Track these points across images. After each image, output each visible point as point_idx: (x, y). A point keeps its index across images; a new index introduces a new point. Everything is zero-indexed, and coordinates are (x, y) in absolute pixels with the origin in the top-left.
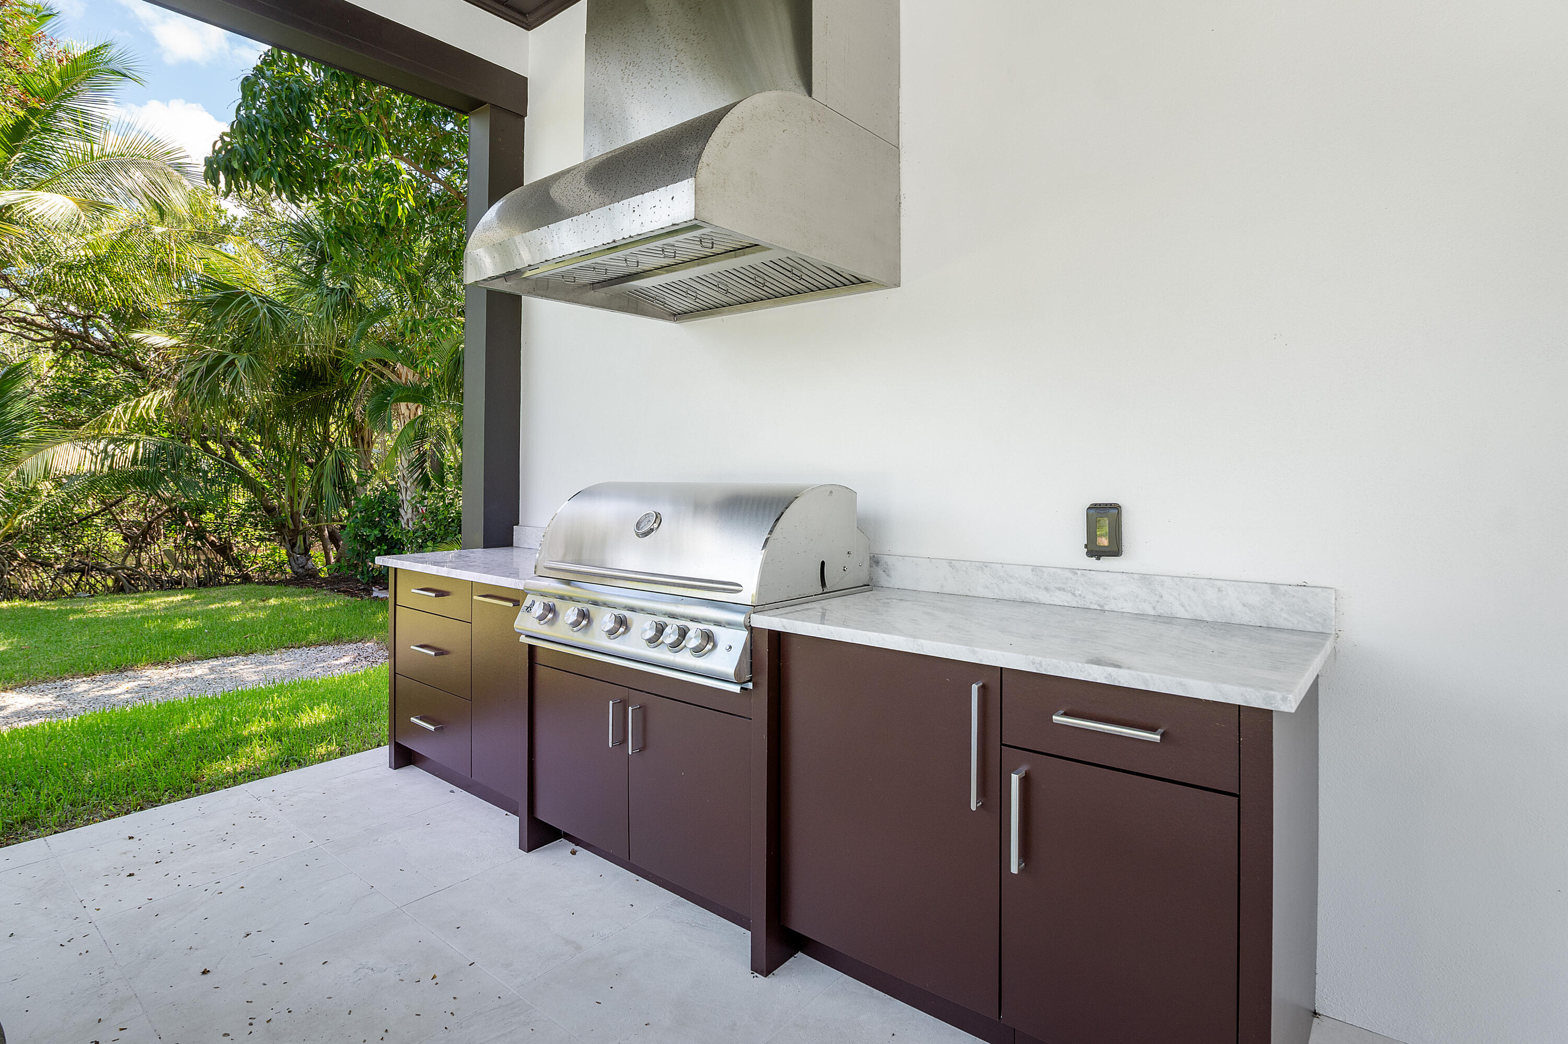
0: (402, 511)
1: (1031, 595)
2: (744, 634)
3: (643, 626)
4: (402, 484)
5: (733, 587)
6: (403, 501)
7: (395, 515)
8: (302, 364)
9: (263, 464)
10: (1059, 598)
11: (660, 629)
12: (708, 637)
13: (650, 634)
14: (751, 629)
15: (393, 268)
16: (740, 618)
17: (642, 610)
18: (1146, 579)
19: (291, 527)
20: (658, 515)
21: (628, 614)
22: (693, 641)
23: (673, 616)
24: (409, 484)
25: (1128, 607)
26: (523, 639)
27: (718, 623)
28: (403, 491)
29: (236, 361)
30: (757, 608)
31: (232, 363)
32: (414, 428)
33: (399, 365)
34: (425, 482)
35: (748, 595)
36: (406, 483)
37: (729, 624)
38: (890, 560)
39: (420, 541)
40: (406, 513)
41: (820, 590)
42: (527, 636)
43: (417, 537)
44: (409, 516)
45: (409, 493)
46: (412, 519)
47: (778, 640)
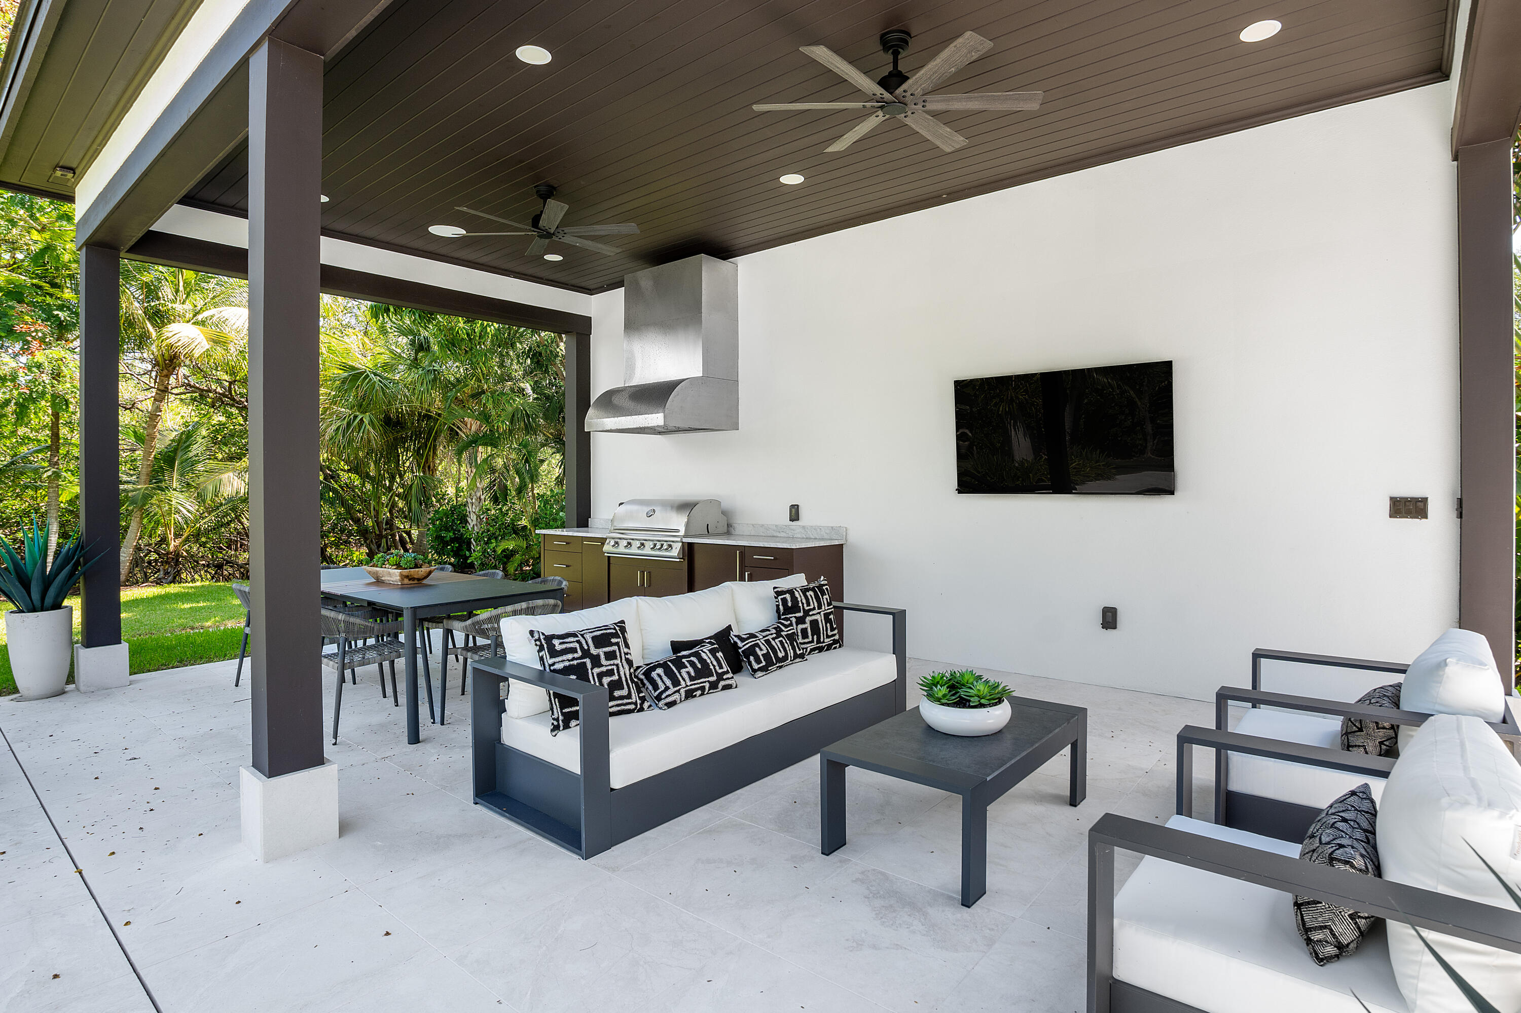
0: (469, 519)
1: (775, 534)
2: (681, 544)
3: (649, 545)
4: (469, 500)
5: (677, 531)
6: (470, 512)
7: (464, 520)
8: (398, 416)
9: (347, 486)
10: (783, 535)
11: (655, 545)
12: (670, 546)
13: (652, 546)
14: (683, 542)
15: (481, 363)
16: (679, 539)
17: (649, 540)
18: (804, 527)
19: (377, 532)
20: (654, 511)
21: (644, 542)
22: (665, 547)
23: (659, 541)
24: (474, 500)
25: (799, 536)
26: (606, 554)
27: (673, 542)
28: (470, 505)
29: (364, 419)
30: (685, 536)
31: (361, 420)
32: (487, 463)
33: (466, 419)
34: (495, 500)
35: (682, 533)
36: (472, 499)
37: (677, 542)
38: (735, 525)
39: (486, 539)
40: (472, 520)
41: (707, 533)
42: (608, 553)
43: (483, 537)
44: (474, 522)
45: (474, 506)
46: (477, 525)
47: (690, 545)
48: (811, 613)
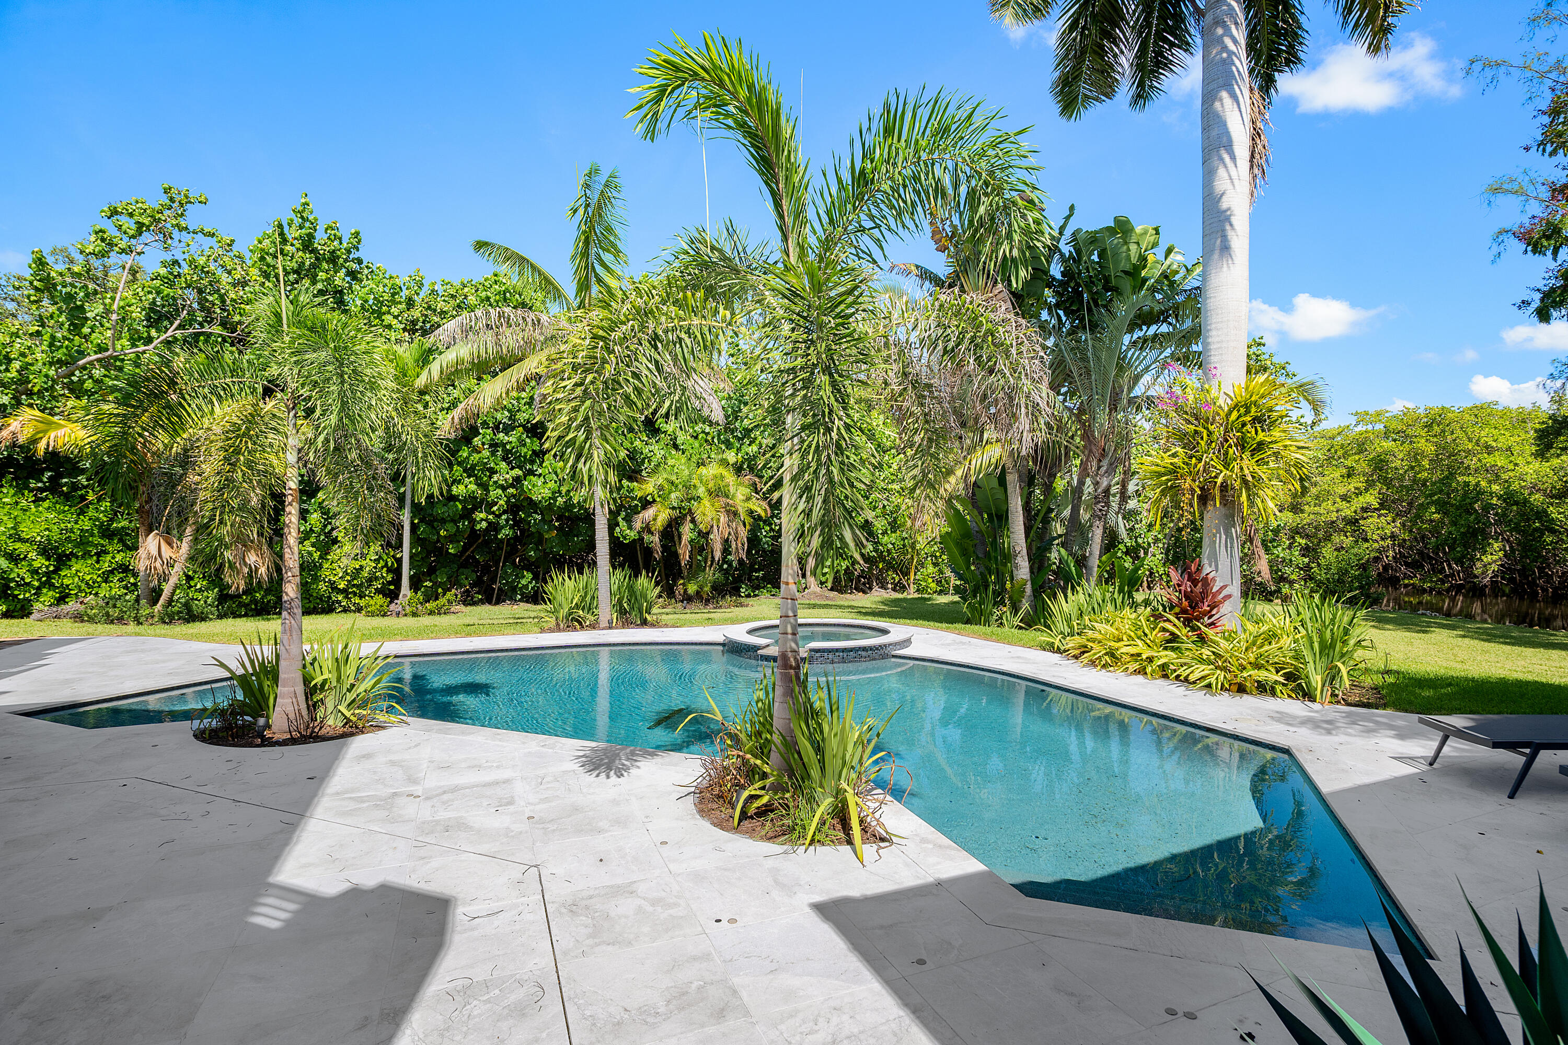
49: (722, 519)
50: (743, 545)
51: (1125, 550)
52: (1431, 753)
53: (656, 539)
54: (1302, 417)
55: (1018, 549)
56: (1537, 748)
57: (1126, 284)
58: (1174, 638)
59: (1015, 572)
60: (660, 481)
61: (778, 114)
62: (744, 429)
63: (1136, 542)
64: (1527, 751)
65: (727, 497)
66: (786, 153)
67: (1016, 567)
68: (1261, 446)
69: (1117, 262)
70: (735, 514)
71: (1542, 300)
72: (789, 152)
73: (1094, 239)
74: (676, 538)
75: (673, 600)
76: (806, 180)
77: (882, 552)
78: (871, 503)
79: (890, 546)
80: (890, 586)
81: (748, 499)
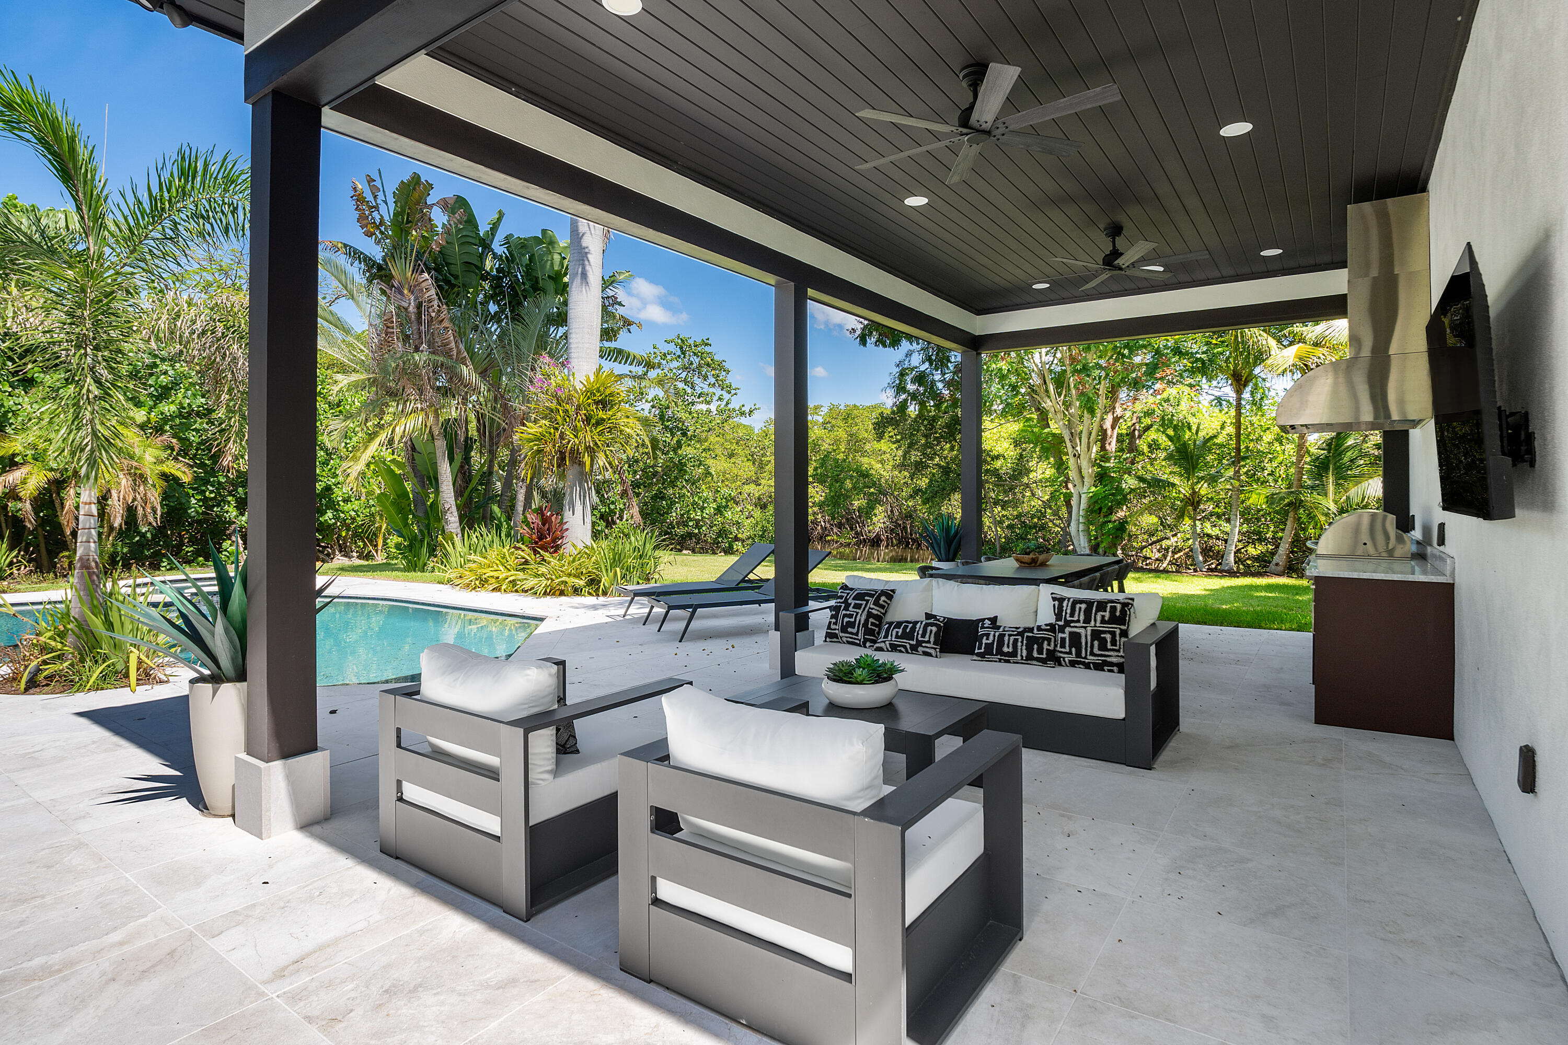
48: (1072, 625)
49: (124, 482)
50: (155, 512)
51: (598, 516)
52: (623, 613)
53: (28, 506)
54: (743, 406)
55: (447, 506)
56: (695, 607)
57: (551, 286)
58: (526, 562)
59: (446, 527)
60: (31, 439)
61: (74, 141)
62: (160, 386)
63: (609, 508)
64: (691, 610)
65: (132, 458)
66: (83, 171)
67: (446, 523)
68: (600, 422)
69: (543, 267)
70: (143, 478)
71: (863, 329)
72: (87, 170)
73: (523, 245)
74: (57, 505)
75: (52, 575)
76: (104, 194)
77: (345, 520)
78: (330, 470)
79: (353, 513)
80: (355, 554)
81: (160, 462)
